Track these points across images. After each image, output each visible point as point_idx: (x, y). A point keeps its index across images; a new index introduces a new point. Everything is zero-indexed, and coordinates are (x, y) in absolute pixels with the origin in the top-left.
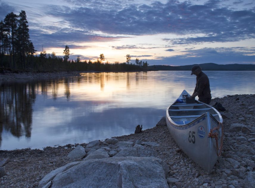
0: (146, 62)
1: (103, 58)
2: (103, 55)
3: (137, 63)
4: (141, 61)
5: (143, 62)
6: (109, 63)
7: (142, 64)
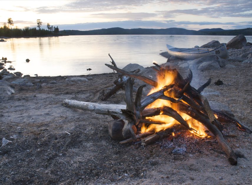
0: (57, 27)
1: (12, 23)
2: (11, 20)
3: (49, 28)
4: (52, 26)
5: (54, 27)
6: (18, 28)
7: (54, 29)
